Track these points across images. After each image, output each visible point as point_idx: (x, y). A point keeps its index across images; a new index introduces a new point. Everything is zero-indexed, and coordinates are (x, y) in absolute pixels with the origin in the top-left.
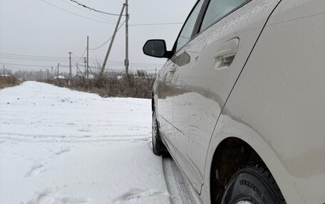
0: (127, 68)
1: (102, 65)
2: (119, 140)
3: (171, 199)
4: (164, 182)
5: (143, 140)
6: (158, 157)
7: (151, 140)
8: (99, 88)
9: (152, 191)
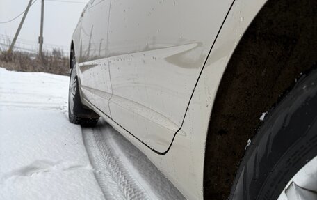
0: (41, 46)
1: (12, 40)
2: (24, 107)
3: (95, 175)
4: (85, 153)
5: (57, 108)
6: (76, 126)
7: (67, 109)
8: (7, 61)
9: (66, 164)
